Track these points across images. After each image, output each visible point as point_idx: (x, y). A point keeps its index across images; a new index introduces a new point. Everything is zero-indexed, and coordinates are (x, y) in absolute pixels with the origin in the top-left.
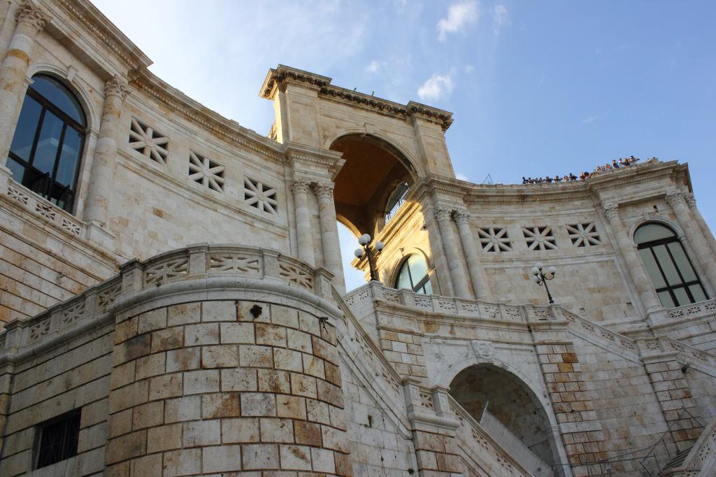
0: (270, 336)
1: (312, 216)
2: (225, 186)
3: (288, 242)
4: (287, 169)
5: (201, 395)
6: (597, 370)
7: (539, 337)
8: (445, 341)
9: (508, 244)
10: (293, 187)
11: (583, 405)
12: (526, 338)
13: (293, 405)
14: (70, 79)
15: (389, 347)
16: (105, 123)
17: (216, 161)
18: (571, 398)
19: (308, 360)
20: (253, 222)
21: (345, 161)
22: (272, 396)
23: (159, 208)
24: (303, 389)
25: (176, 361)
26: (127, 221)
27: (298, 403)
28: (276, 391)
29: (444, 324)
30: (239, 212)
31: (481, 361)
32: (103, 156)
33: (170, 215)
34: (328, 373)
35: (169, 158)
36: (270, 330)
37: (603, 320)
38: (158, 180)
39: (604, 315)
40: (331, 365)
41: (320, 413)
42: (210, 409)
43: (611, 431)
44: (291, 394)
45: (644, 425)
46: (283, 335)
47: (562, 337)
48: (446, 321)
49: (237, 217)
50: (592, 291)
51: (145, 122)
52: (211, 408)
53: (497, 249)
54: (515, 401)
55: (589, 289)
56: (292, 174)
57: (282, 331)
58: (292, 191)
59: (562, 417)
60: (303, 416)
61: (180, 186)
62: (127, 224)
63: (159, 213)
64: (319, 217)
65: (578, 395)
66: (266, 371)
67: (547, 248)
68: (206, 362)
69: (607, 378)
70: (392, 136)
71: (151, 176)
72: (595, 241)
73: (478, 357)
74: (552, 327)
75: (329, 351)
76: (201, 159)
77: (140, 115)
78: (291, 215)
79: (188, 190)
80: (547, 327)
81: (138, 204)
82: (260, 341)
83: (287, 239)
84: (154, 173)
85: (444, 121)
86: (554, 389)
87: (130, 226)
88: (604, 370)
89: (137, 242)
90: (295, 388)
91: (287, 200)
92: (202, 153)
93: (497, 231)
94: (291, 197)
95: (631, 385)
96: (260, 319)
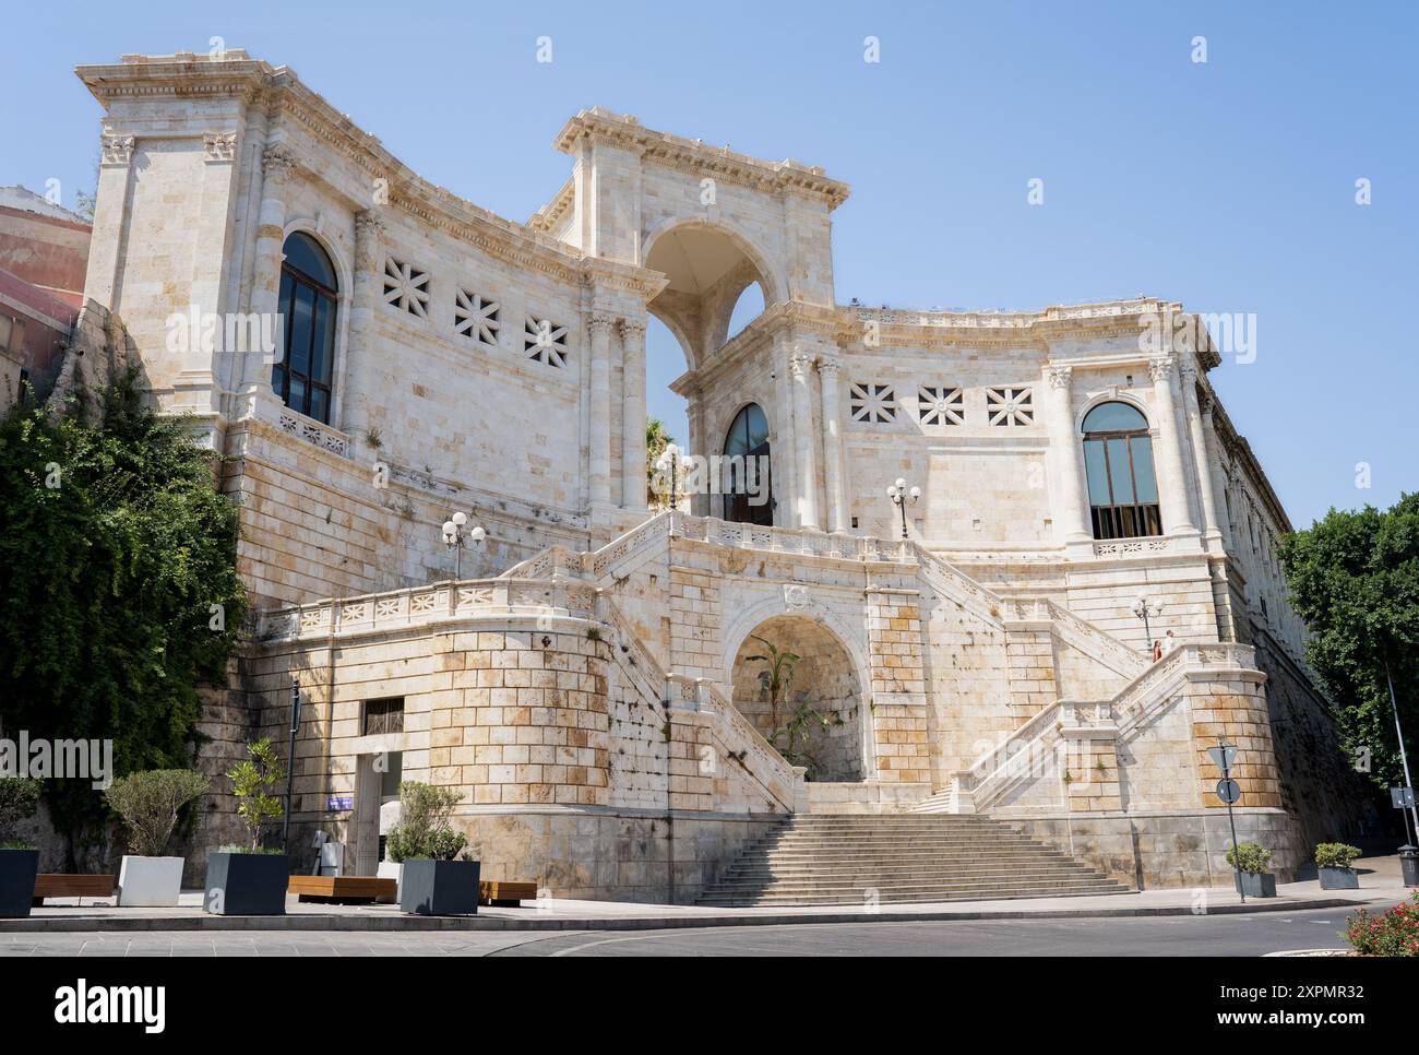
0: (556, 662)
1: (612, 369)
2: (499, 334)
3: (576, 410)
4: (585, 293)
5: (503, 707)
6: (941, 632)
9: (891, 411)
10: (590, 323)
13: (569, 716)
14: (319, 231)
15: (679, 594)
16: (358, 285)
17: (489, 297)
18: (896, 662)
19: (583, 678)
20: (534, 386)
21: (668, 281)
22: (554, 710)
23: (420, 384)
24: (577, 703)
25: (485, 678)
26: (385, 409)
27: (571, 714)
28: (557, 706)
30: (517, 372)
32: (361, 336)
33: (433, 391)
34: (599, 686)
35: (431, 306)
36: (555, 656)
37: (1003, 540)
38: (418, 343)
39: (1006, 533)
40: (601, 679)
41: (588, 720)
42: (509, 719)
44: (568, 708)
45: (982, 705)
46: (565, 660)
49: (514, 379)
50: (998, 495)
51: (401, 259)
52: (511, 716)
53: (873, 418)
54: (830, 656)
56: (590, 303)
57: (564, 657)
58: (589, 329)
59: (879, 685)
60: (575, 724)
61: (443, 345)
62: (385, 414)
63: (420, 391)
64: (622, 370)
65: (908, 661)
66: (551, 691)
67: (949, 421)
68: (507, 683)
69: (953, 643)
72: (1024, 418)
74: (896, 571)
75: (601, 667)
76: (470, 297)
77: (395, 247)
78: (584, 368)
79: (453, 349)
80: (890, 570)
81: (397, 383)
82: (547, 666)
83: (576, 405)
84: (415, 334)
85: (833, 195)
86: (877, 650)
87: (389, 416)
88: (951, 632)
89: (396, 436)
90: (571, 702)
91: (580, 344)
92: (471, 290)
93: (879, 389)
94: (587, 339)
95: (981, 655)
96: (549, 648)
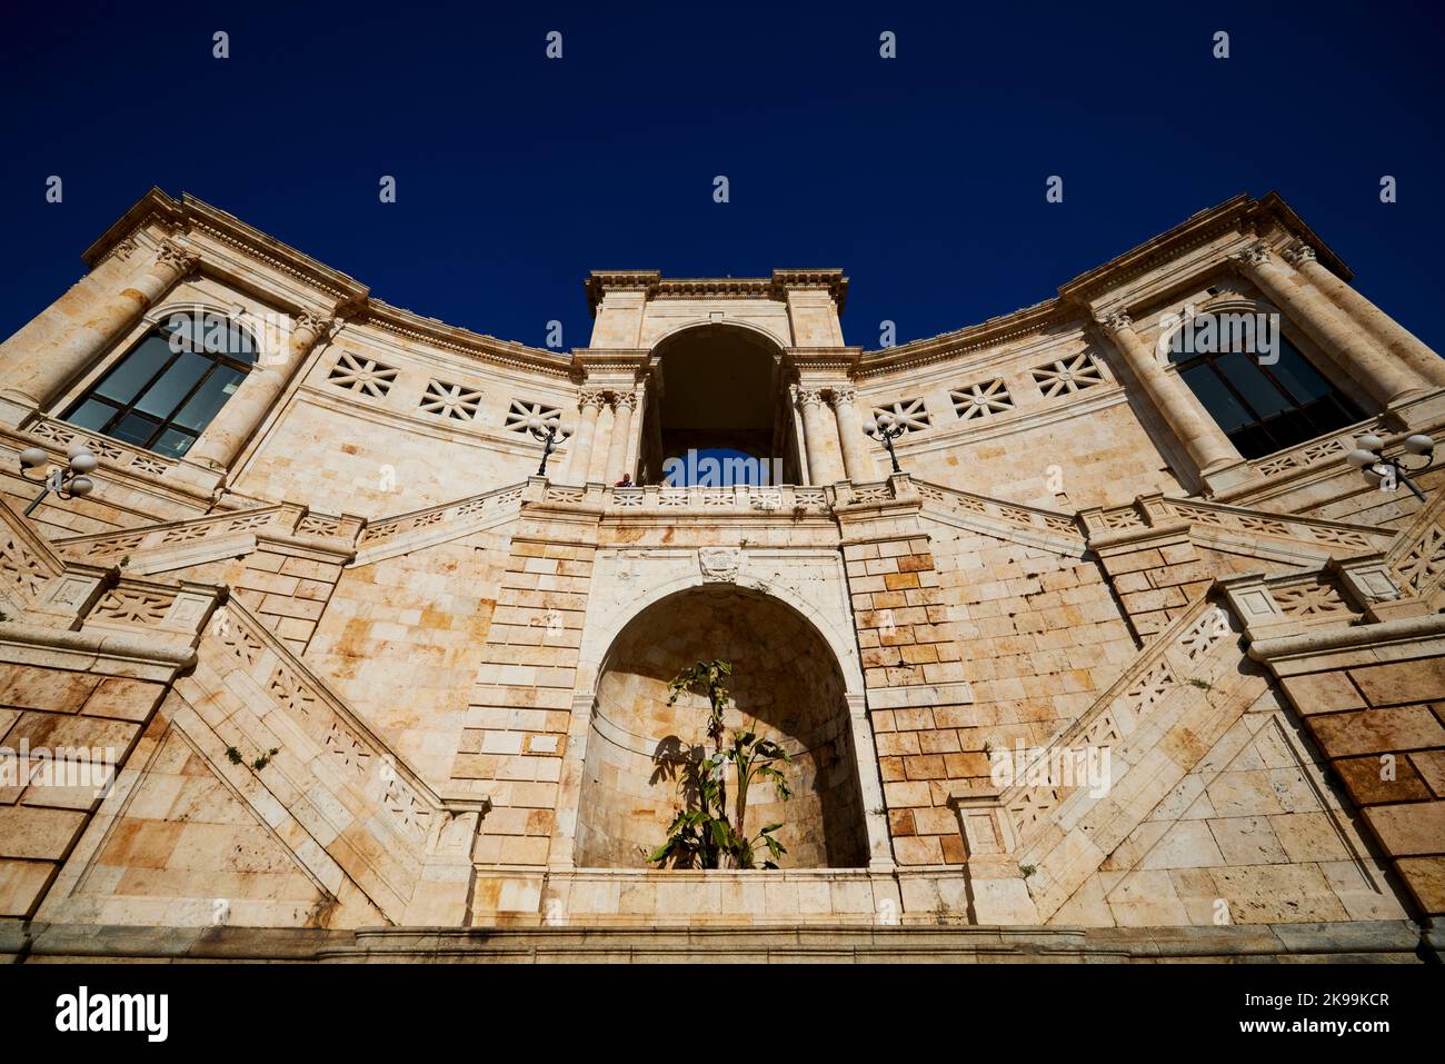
2: (478, 413)
3: (560, 467)
6: (980, 582)
7: (851, 532)
8: (646, 552)
9: (924, 420)
11: (933, 652)
12: (830, 536)
17: (472, 387)
18: (904, 638)
20: (509, 449)
23: (353, 445)
26: (291, 460)
29: (653, 528)
30: (496, 440)
31: (710, 580)
33: (369, 451)
35: (394, 391)
38: (361, 413)
43: (1002, 705)
47: (907, 526)
48: (659, 522)
49: (486, 444)
50: (1082, 461)
51: (366, 355)
53: (905, 430)
55: (1076, 460)
59: (875, 676)
61: (396, 418)
63: (351, 450)
65: (925, 633)
67: (994, 411)
69: (1005, 594)
70: (750, 320)
71: (352, 410)
72: (1088, 380)
73: (705, 574)
74: (883, 513)
76: (448, 388)
77: (358, 349)
79: (409, 421)
80: (875, 513)
81: (318, 441)
83: (561, 464)
84: (358, 407)
86: (866, 622)
88: (997, 581)
92: (452, 382)
93: (906, 406)
95: (1064, 605)
